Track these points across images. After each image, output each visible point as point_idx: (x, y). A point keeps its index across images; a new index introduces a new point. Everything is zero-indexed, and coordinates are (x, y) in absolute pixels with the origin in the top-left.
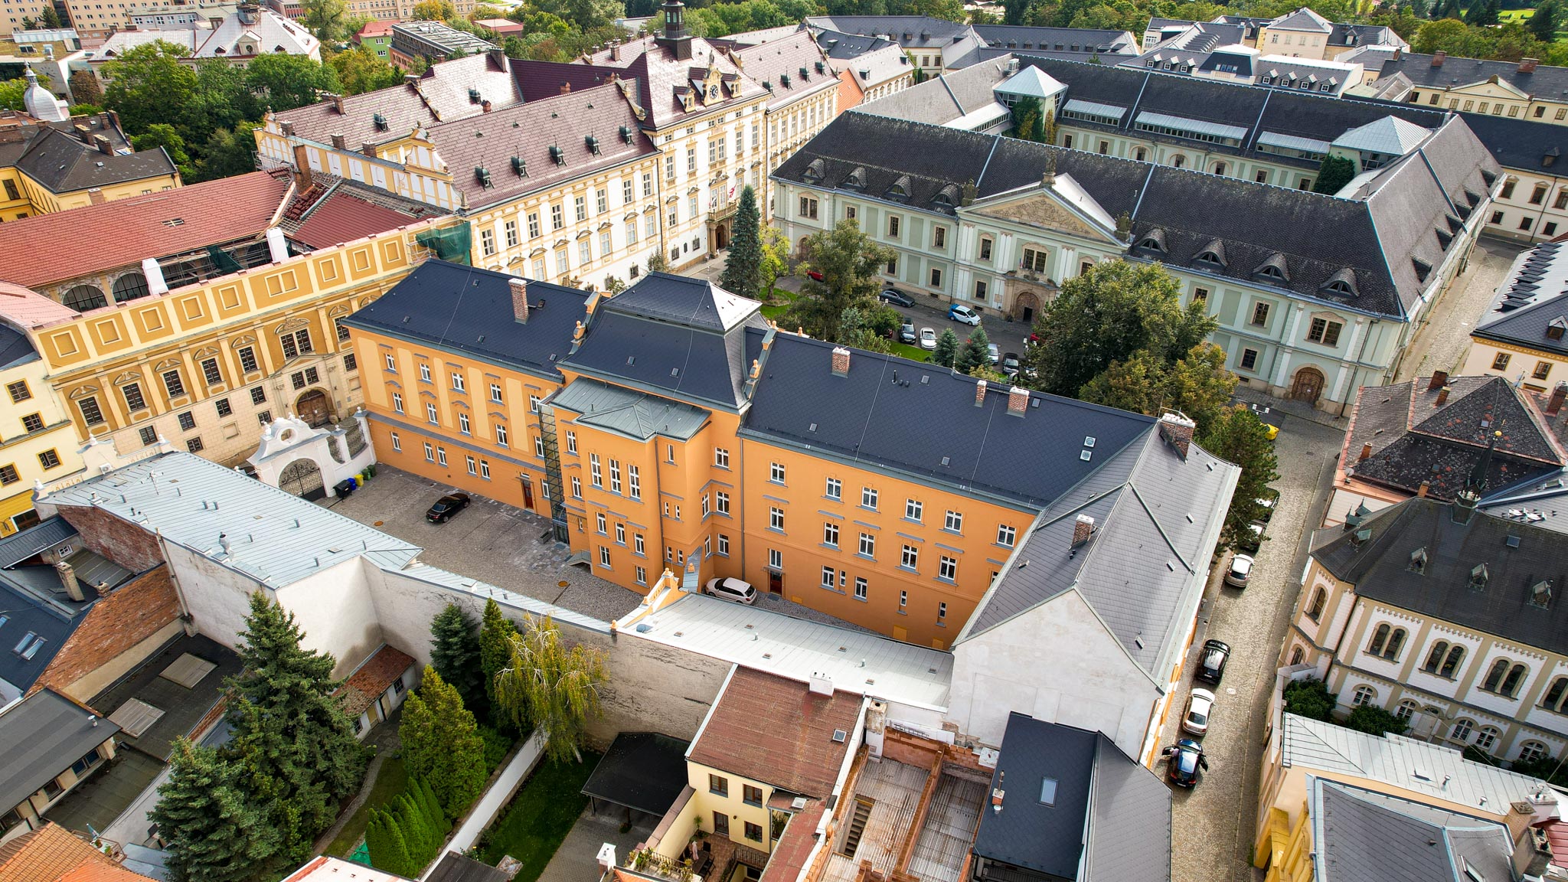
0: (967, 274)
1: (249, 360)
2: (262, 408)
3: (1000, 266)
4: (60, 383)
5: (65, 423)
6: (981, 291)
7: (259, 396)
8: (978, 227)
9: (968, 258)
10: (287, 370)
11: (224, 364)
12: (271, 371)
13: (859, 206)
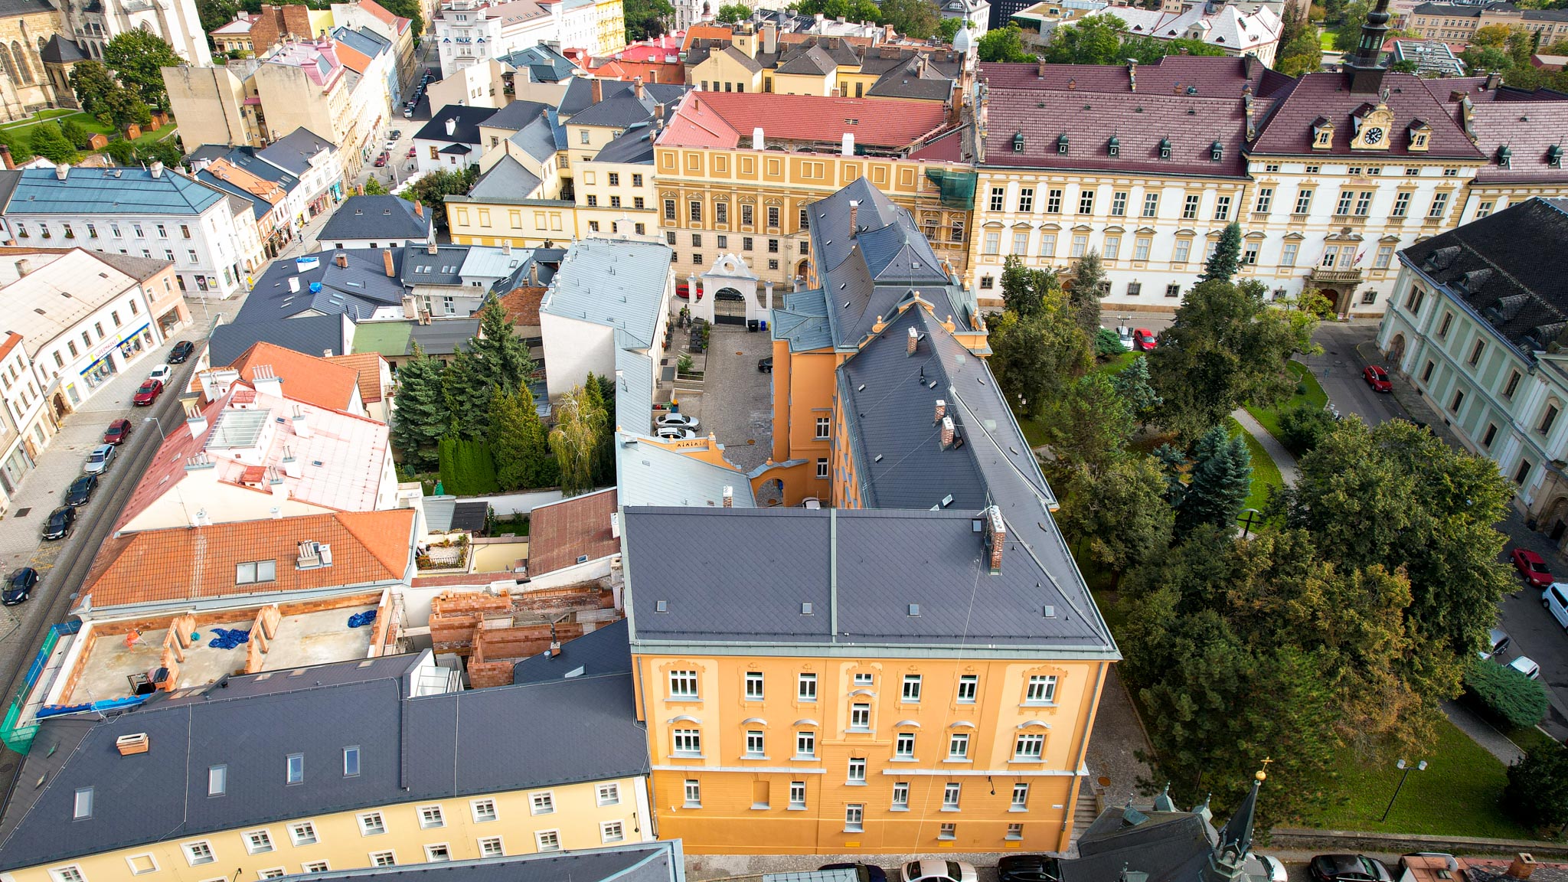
0: (1517, 443)
1: (774, 218)
2: (773, 256)
3: (1552, 449)
4: (660, 184)
5: (654, 210)
6: (1523, 473)
7: (773, 246)
8: (1552, 386)
9: (1526, 424)
10: (797, 236)
11: (756, 212)
12: (787, 232)
13: (1457, 314)
